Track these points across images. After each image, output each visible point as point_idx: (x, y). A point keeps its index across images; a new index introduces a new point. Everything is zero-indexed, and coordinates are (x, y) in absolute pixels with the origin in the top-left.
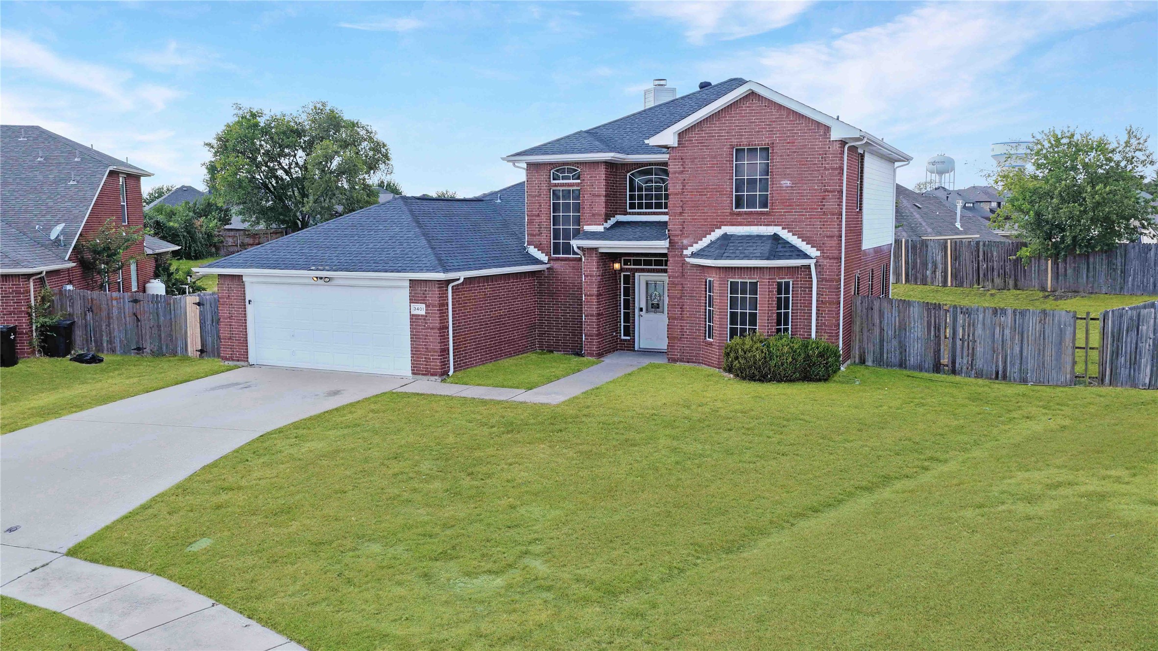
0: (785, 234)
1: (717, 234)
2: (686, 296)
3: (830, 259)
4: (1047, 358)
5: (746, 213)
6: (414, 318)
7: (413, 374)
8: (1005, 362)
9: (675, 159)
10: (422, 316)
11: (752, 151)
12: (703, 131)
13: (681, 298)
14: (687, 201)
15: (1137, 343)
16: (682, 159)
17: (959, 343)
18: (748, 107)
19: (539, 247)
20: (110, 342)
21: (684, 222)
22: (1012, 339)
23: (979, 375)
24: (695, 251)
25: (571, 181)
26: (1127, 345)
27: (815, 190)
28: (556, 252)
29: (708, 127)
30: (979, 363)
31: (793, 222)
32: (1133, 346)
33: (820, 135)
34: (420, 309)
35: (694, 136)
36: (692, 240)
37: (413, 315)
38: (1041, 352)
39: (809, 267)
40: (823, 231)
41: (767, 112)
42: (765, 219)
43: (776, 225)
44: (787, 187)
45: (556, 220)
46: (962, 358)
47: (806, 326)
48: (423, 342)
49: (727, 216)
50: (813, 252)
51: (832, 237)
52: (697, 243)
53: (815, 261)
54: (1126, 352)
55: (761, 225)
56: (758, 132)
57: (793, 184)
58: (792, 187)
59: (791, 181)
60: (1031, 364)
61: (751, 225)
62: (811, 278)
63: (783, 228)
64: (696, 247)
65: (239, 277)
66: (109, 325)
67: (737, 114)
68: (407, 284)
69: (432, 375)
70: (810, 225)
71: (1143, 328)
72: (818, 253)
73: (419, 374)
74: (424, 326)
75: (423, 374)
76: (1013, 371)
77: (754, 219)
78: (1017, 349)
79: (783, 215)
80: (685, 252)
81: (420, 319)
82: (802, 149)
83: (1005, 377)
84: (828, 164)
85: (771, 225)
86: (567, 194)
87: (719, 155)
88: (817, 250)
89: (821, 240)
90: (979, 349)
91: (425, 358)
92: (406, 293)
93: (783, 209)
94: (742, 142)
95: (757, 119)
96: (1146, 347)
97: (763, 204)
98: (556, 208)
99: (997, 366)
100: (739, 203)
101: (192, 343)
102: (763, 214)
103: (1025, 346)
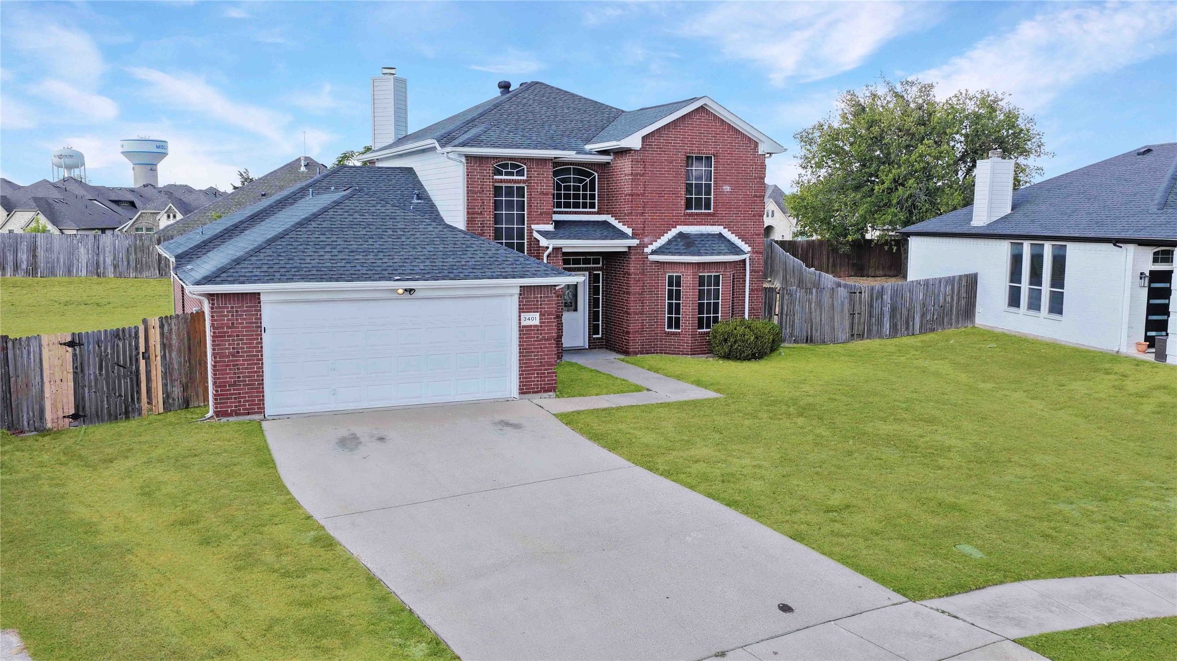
0: (727, 233)
1: (673, 232)
2: (646, 292)
3: (758, 253)
4: (836, 324)
5: (697, 214)
6: (525, 331)
7: (521, 393)
8: (811, 329)
9: (638, 162)
10: (535, 326)
11: (699, 159)
12: (661, 137)
13: (642, 294)
14: (648, 202)
15: (881, 308)
16: (644, 162)
17: (784, 316)
18: (699, 119)
21: (645, 222)
22: (815, 310)
23: (795, 342)
24: (655, 248)
25: (515, 177)
26: (877, 311)
27: (748, 195)
29: (666, 134)
30: (797, 332)
31: (731, 222)
32: (880, 310)
33: (752, 149)
34: (533, 319)
35: (653, 140)
36: (652, 239)
37: (524, 327)
38: (832, 320)
39: (744, 261)
40: (753, 230)
41: (713, 125)
42: (710, 219)
43: (719, 225)
44: (727, 192)
45: (497, 219)
46: (786, 329)
47: (740, 311)
48: (535, 356)
49: (681, 216)
50: (746, 248)
51: (759, 235)
52: (656, 241)
53: (749, 255)
54: (875, 315)
55: (707, 225)
56: (706, 142)
57: (732, 189)
58: (731, 192)
59: (730, 186)
60: (826, 328)
61: (700, 225)
62: (745, 270)
63: (724, 228)
64: (656, 245)
65: (255, 297)
67: (690, 124)
68: (517, 291)
69: (546, 391)
70: (744, 225)
71: (885, 297)
72: (749, 249)
73: (529, 393)
74: (537, 337)
75: (534, 392)
76: (816, 335)
77: (702, 219)
78: (818, 319)
79: (724, 216)
80: (646, 250)
81: (533, 330)
82: (738, 160)
83: (811, 341)
84: (757, 174)
85: (715, 225)
86: (510, 192)
87: (675, 160)
88: (749, 246)
89: (752, 238)
90: (796, 321)
91: (537, 374)
92: (514, 303)
93: (724, 211)
94: (693, 150)
95: (706, 131)
96: (887, 309)
97: (708, 207)
98: (497, 205)
99: (807, 332)
100: (688, 205)
101: (54, 405)
102: (709, 214)
103: (823, 315)
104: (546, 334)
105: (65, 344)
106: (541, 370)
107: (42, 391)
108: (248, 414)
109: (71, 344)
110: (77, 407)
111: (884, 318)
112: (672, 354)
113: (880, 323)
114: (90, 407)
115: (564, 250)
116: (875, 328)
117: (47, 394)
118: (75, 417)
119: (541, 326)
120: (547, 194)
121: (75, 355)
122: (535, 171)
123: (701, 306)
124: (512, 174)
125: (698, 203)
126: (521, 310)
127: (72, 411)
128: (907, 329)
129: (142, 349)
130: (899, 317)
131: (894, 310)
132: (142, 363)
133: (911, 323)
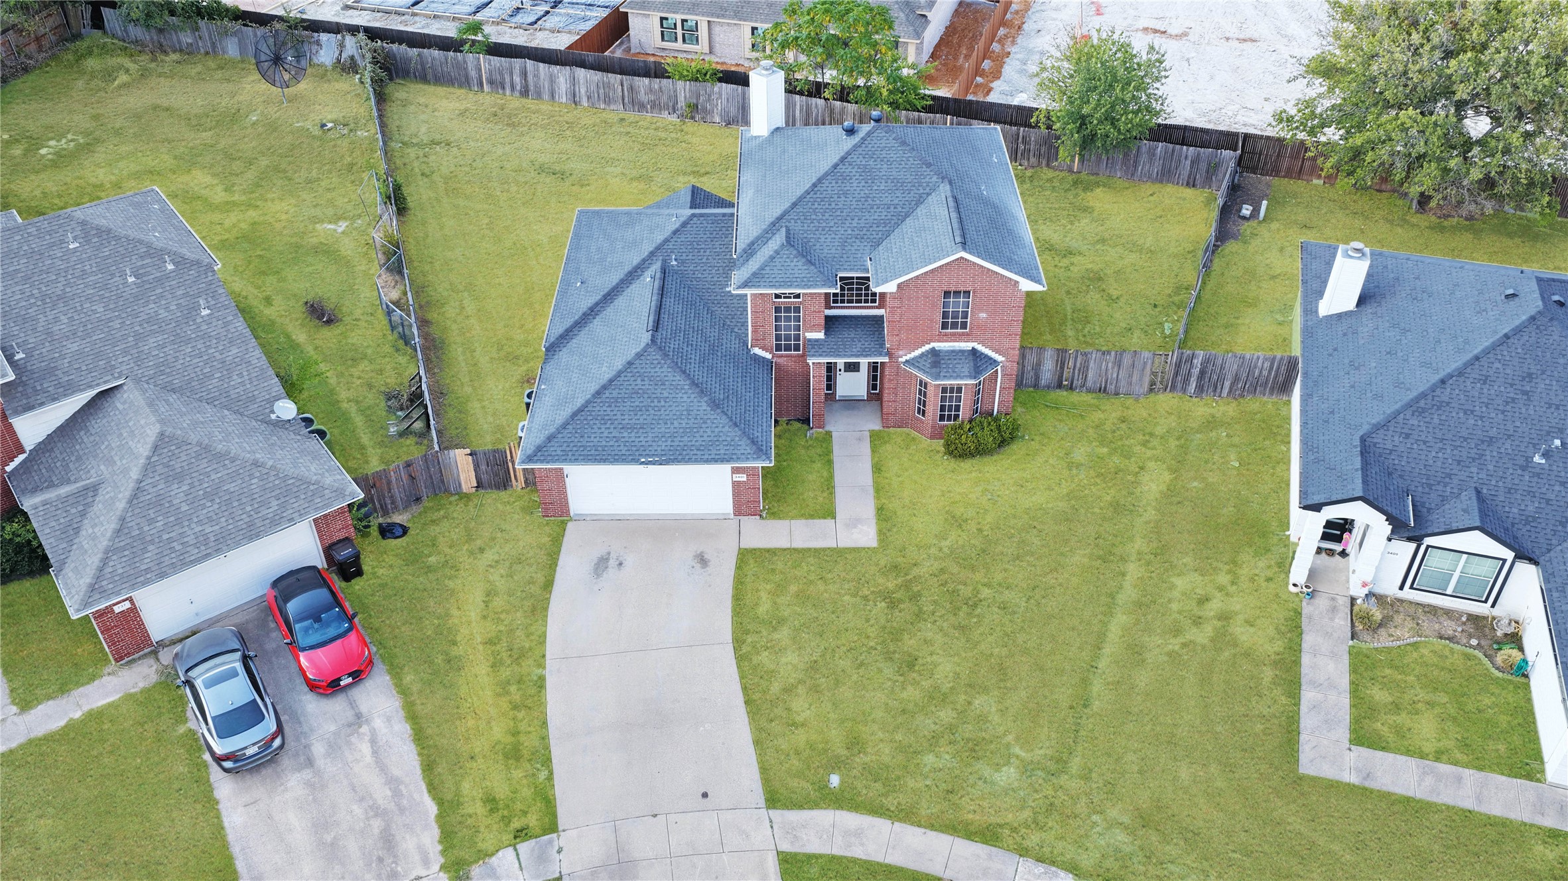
0: (980, 347)
1: (927, 348)
2: (899, 387)
3: (1012, 362)
4: (1134, 380)
5: (951, 334)
6: (736, 485)
7: (735, 515)
8: (1106, 382)
9: (895, 298)
10: (743, 481)
11: (957, 293)
12: (918, 280)
13: (895, 388)
14: (904, 326)
15: (1190, 369)
17: (1077, 371)
18: (957, 264)
19: (764, 348)
20: (393, 503)
21: (900, 340)
22: (1113, 368)
23: (1089, 391)
24: (908, 359)
25: (792, 300)
26: (1184, 370)
27: (1005, 320)
28: (778, 348)
29: (923, 277)
30: (1089, 385)
31: (986, 340)
32: (1188, 371)
33: (1012, 285)
34: (742, 478)
35: (911, 283)
36: (907, 352)
37: (735, 481)
38: (1131, 376)
39: (996, 371)
40: (1009, 345)
41: (972, 269)
42: (965, 337)
43: (973, 342)
44: (984, 317)
45: (777, 328)
46: (1078, 381)
47: (991, 403)
48: (743, 497)
49: (936, 335)
50: (1000, 358)
51: (1014, 348)
52: (910, 353)
53: (1001, 364)
54: (1182, 374)
55: (962, 342)
56: (964, 281)
57: (988, 316)
58: (987, 318)
59: (987, 314)
60: (1123, 383)
61: (954, 342)
62: (997, 374)
63: (979, 344)
64: (908, 357)
65: (560, 469)
66: (390, 491)
67: (948, 269)
68: (731, 469)
69: (752, 516)
70: (998, 342)
71: (1195, 361)
72: (1003, 359)
73: (741, 516)
74: (745, 487)
75: (744, 516)
76: (1111, 389)
77: (957, 337)
78: (1115, 376)
79: (980, 335)
80: (900, 360)
81: (741, 482)
82: (997, 293)
83: (1105, 390)
84: (1016, 304)
85: (970, 342)
86: (788, 310)
87: (931, 295)
88: (1003, 357)
89: (1007, 351)
90: (1090, 375)
91: (746, 506)
92: (728, 474)
93: (979, 331)
94: (952, 288)
95: (964, 273)
96: (1196, 371)
97: (964, 326)
98: (777, 319)
99: (1101, 385)
100: (945, 326)
101: (466, 483)
102: (963, 334)
103: (1121, 372)
104: (751, 483)
105: (467, 455)
106: (748, 504)
107: (458, 475)
108: (561, 517)
109: (471, 454)
110: (478, 482)
111: (1191, 378)
112: (918, 433)
113: (1186, 381)
114: (485, 483)
116: (1179, 385)
117: (462, 477)
118: (478, 488)
119: (747, 481)
120: (819, 312)
121: (473, 459)
122: (809, 297)
123: (943, 407)
124: (789, 298)
125: (955, 325)
126: (733, 475)
127: (476, 485)
128: (1215, 391)
129: (509, 458)
130: (1207, 380)
131: (1202, 373)
132: (510, 464)
133: (1219, 387)
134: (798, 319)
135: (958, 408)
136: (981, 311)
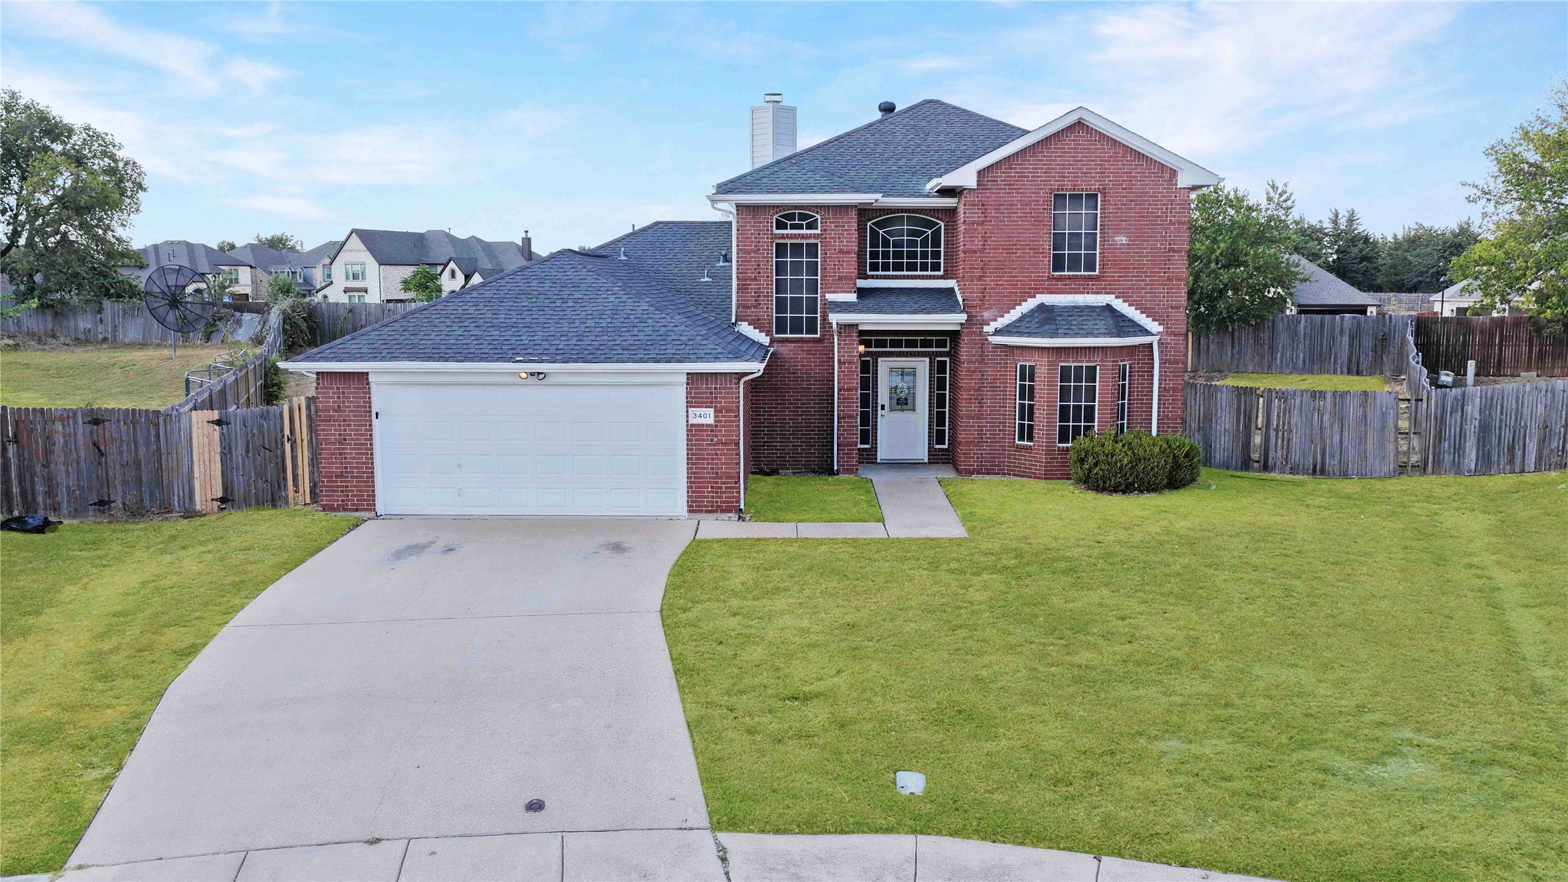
0: (1120, 305)
1: (1030, 304)
2: (986, 387)
3: (1175, 335)
4: (1369, 447)
5: (1069, 278)
6: (694, 432)
7: (690, 511)
8: (1323, 454)
9: (973, 205)
10: (708, 425)
11: (1076, 198)
12: (1011, 169)
13: (979, 389)
14: (990, 261)
15: (1461, 424)
16: (983, 205)
17: (1273, 434)
18: (1073, 141)
19: (757, 324)
20: (50, 494)
21: (985, 289)
22: (1332, 426)
23: (1294, 471)
24: (1000, 326)
25: (804, 231)
26: (1452, 427)
27: (1157, 249)
28: (781, 328)
29: (1019, 164)
30: (1296, 457)
31: (1129, 289)
32: (1458, 430)
33: (1165, 181)
34: (706, 416)
35: (999, 173)
36: (996, 313)
37: (692, 425)
38: (1362, 440)
39: (1150, 345)
40: (1168, 301)
41: (1098, 149)
42: (1093, 285)
43: (1107, 293)
44: (1123, 245)
45: (780, 287)
46: (1276, 452)
47: (1144, 419)
48: (708, 464)
49: (1043, 281)
50: (1154, 327)
51: (1178, 308)
52: (1003, 316)
53: (1158, 338)
54: (1450, 436)
55: (1088, 293)
56: (1086, 173)
57: (1130, 240)
58: (1128, 245)
59: (1128, 237)
60: (1352, 454)
61: (1074, 293)
62: (1153, 359)
63: (1117, 297)
64: (1001, 322)
65: (363, 376)
66: (47, 465)
67: (1059, 148)
68: (684, 379)
69: (723, 511)
70: (1151, 293)
72: (1161, 328)
73: (701, 511)
74: (712, 440)
75: (707, 512)
76: (1332, 463)
77: (1079, 285)
78: (1337, 438)
79: (1117, 281)
80: (986, 329)
81: (705, 431)
82: (1141, 197)
83: (1323, 472)
84: (1175, 216)
85: (1102, 293)
86: (797, 249)
87: (1033, 201)
88: (1159, 324)
89: (1165, 312)
90: (1295, 439)
91: (712, 487)
92: (680, 393)
93: (1116, 272)
94: (1064, 185)
95: (1085, 157)
96: (1472, 429)
97: (1090, 266)
98: (780, 268)
99: (1315, 458)
100: (1058, 264)
101: (204, 487)
102: (1090, 278)
103: (1346, 433)
104: (724, 436)
105: (213, 422)
106: (717, 483)
107: (191, 470)
108: (357, 510)
109: (219, 423)
110: (225, 489)
111: (1465, 442)
112: (1022, 476)
113: (1459, 449)
114: (238, 493)
115: (861, 328)
116: (1448, 458)
117: (196, 475)
118: (223, 500)
119: (716, 426)
120: (849, 252)
121: (222, 434)
122: (832, 222)
123: (1064, 411)
124: (800, 227)
125: (1075, 263)
126: (689, 404)
127: (220, 495)
128: (1511, 461)
129: (287, 432)
130: (1495, 441)
131: (1485, 429)
132: (288, 446)
133: (1519, 454)
134: (813, 269)
135: (1090, 417)
136: (1119, 230)
